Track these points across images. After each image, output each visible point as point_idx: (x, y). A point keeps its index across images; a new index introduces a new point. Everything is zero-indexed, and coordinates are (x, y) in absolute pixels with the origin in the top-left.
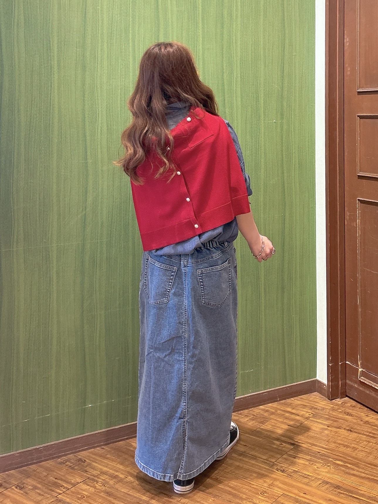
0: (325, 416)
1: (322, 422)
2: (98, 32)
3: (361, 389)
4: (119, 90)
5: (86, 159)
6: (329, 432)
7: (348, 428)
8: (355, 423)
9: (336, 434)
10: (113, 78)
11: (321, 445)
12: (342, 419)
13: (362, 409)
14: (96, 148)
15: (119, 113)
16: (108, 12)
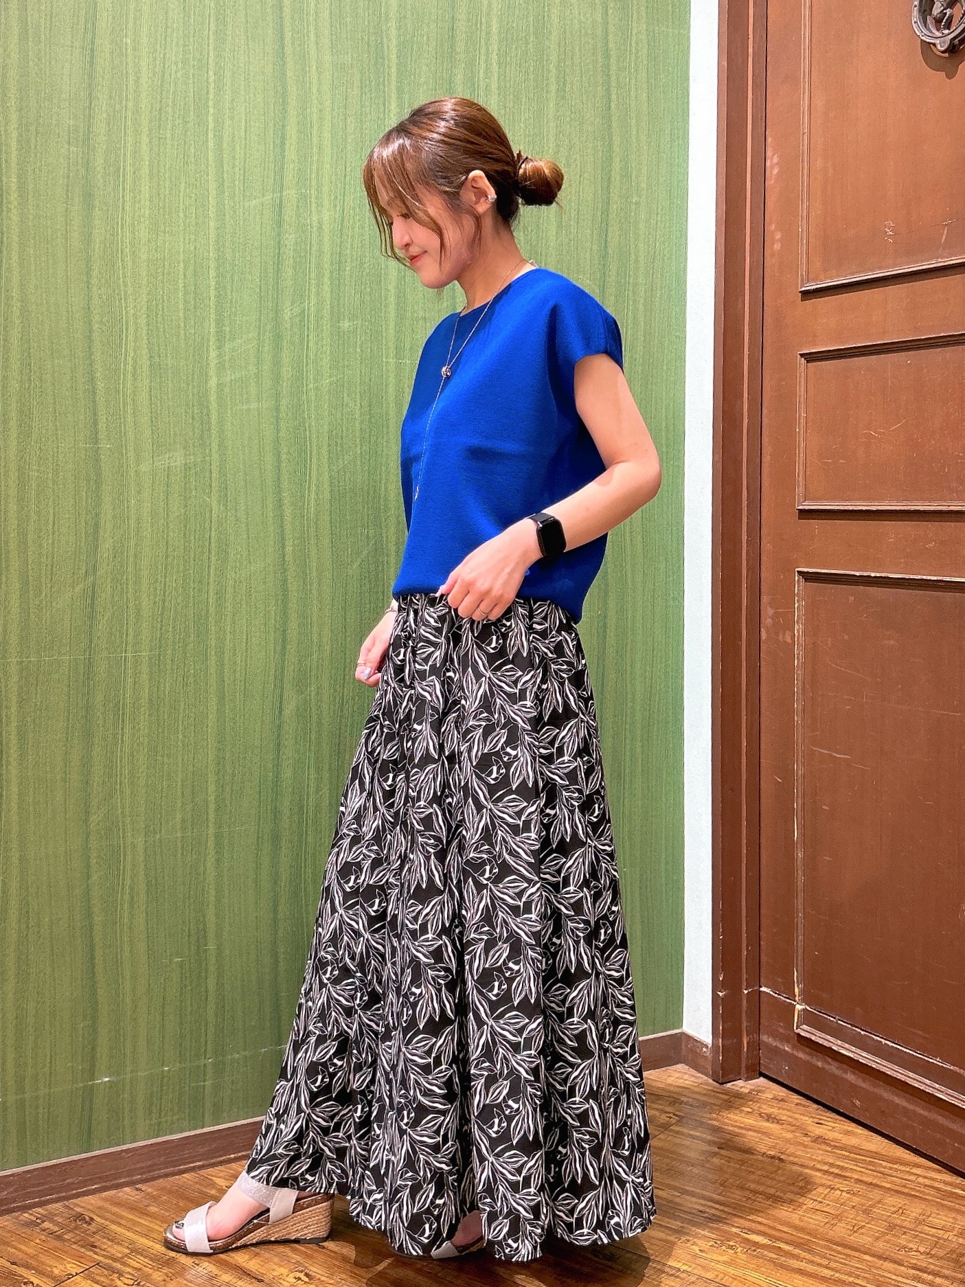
0: (710, 1122)
1: (704, 1136)
2: (126, 107)
3: (801, 1055)
4: (182, 265)
5: (95, 440)
6: (723, 1162)
7: (772, 1153)
8: (788, 1141)
9: (743, 1167)
10: (164, 232)
11: (704, 1193)
12: (755, 1131)
13: (804, 1106)
14: (122, 413)
15: (182, 325)
16: (151, 55)
